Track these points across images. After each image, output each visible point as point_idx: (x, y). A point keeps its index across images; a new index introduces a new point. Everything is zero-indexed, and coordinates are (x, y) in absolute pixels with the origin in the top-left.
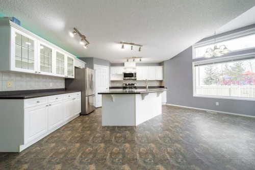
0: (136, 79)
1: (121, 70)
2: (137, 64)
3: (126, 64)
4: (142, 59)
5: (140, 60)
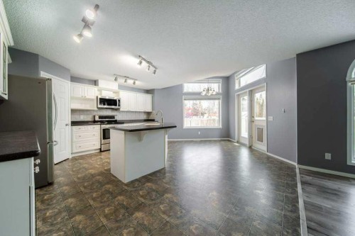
0: (118, 109)
1: (93, 93)
2: (121, 87)
3: (102, 84)
4: (137, 82)
5: (134, 83)
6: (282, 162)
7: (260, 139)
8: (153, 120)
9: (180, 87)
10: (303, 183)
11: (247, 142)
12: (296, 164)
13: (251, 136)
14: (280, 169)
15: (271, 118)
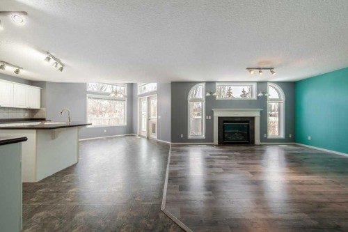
5: (17, 72)
6: (164, 143)
7: (154, 132)
8: (43, 120)
9: (84, 85)
10: (172, 150)
11: (145, 135)
12: (170, 143)
13: (148, 130)
14: (163, 146)
15: (159, 117)
